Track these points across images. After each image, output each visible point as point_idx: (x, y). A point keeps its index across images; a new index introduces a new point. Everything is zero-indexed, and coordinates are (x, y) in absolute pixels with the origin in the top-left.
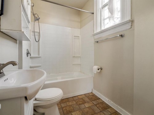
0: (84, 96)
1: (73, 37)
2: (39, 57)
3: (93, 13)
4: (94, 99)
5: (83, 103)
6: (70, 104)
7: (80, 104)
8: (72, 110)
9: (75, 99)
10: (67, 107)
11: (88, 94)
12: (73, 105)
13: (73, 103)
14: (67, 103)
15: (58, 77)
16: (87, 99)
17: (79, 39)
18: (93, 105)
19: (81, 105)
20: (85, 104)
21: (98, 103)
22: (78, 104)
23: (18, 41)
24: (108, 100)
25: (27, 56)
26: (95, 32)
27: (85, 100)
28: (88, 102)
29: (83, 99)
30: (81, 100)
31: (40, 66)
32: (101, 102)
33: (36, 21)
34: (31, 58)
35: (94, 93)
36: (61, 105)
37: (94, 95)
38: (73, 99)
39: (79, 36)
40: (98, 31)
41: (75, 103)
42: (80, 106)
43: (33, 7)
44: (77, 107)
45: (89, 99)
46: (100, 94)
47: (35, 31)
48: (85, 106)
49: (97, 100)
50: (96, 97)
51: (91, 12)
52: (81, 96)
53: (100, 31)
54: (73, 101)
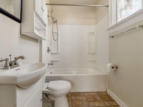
0: (96, 94)
1: (88, 34)
2: (58, 53)
3: (108, 6)
4: (107, 100)
5: (94, 101)
6: (81, 98)
7: (90, 101)
8: (81, 105)
9: (86, 94)
10: (77, 101)
11: (101, 93)
12: (82, 101)
13: (83, 99)
14: (78, 97)
15: (73, 72)
16: (98, 98)
17: (94, 35)
18: (104, 106)
19: (91, 103)
20: (95, 103)
21: (110, 105)
22: (88, 100)
23: (39, 41)
24: (124, 104)
25: (48, 52)
26: (110, 26)
27: (97, 99)
28: (99, 101)
29: (95, 97)
30: (92, 97)
31: (59, 61)
32: (116, 104)
33: (54, 23)
34: (52, 54)
35: (109, 93)
36: (71, 98)
37: (108, 95)
38: (85, 94)
39: (94, 33)
40: (113, 24)
41: (85, 98)
42: (89, 103)
43: (52, 13)
44: (87, 103)
45: (101, 98)
46: (115, 96)
47: (53, 31)
48: (95, 104)
49: (111, 102)
50: (110, 97)
51: (106, 5)
52: (93, 93)
53: (115, 23)
54: (84, 97)
